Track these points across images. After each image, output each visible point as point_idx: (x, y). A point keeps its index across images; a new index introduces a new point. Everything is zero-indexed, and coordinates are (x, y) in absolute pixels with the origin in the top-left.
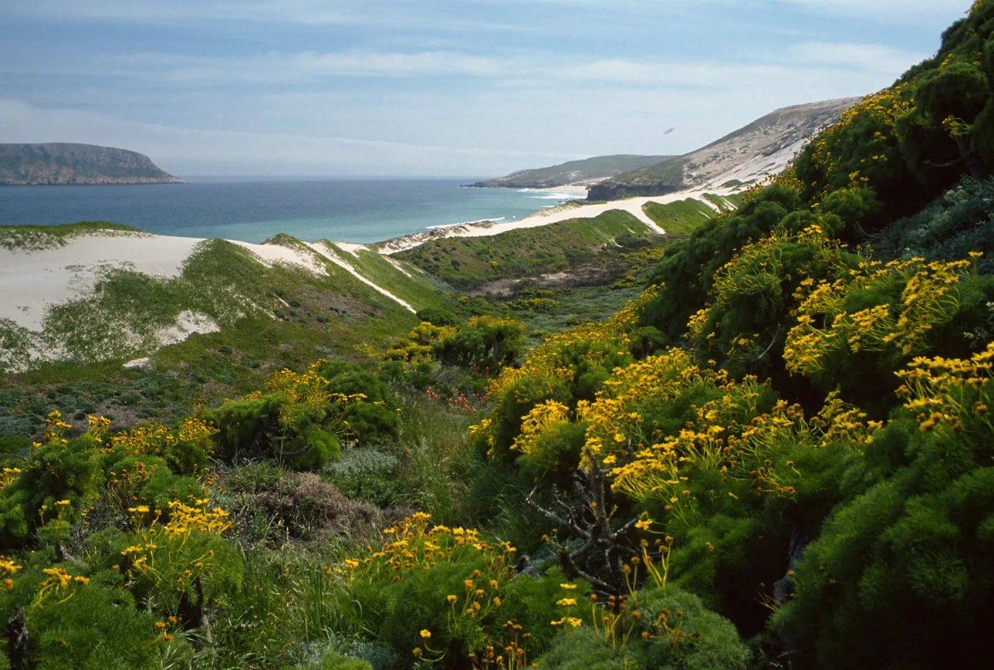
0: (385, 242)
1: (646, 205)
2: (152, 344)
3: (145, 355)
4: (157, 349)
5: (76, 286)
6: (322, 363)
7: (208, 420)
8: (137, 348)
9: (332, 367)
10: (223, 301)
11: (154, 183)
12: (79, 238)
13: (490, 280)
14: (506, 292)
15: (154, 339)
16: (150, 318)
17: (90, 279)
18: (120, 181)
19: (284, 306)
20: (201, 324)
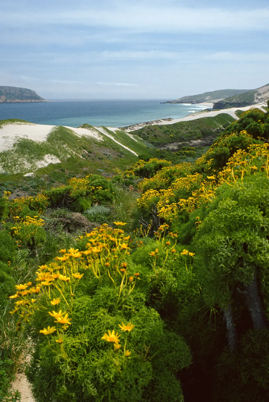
0: (128, 127)
1: (237, 111)
2: (35, 167)
3: (32, 171)
4: (37, 169)
5: (6, 144)
6: (90, 176)
7: (46, 194)
8: (29, 169)
9: (93, 177)
10: (62, 151)
11: (37, 102)
12: (7, 125)
13: (169, 143)
14: (176, 148)
15: (36, 165)
16: (34, 157)
17: (12, 142)
18: (24, 101)
19: (86, 153)
20: (54, 160)
